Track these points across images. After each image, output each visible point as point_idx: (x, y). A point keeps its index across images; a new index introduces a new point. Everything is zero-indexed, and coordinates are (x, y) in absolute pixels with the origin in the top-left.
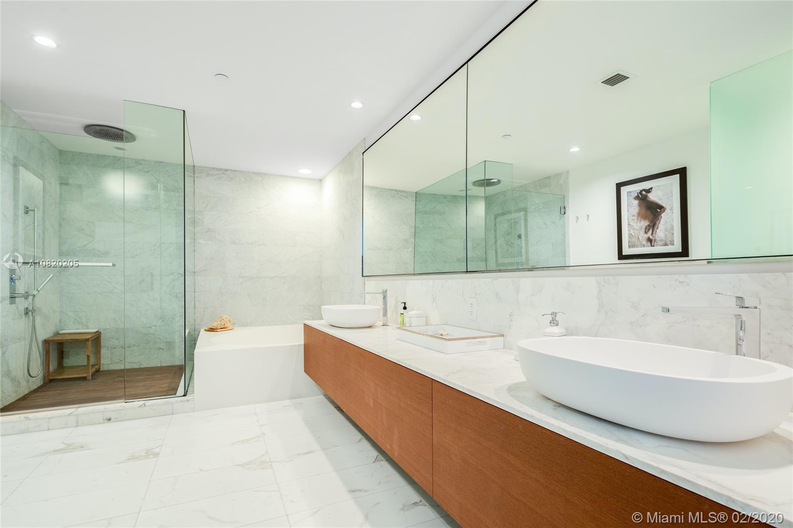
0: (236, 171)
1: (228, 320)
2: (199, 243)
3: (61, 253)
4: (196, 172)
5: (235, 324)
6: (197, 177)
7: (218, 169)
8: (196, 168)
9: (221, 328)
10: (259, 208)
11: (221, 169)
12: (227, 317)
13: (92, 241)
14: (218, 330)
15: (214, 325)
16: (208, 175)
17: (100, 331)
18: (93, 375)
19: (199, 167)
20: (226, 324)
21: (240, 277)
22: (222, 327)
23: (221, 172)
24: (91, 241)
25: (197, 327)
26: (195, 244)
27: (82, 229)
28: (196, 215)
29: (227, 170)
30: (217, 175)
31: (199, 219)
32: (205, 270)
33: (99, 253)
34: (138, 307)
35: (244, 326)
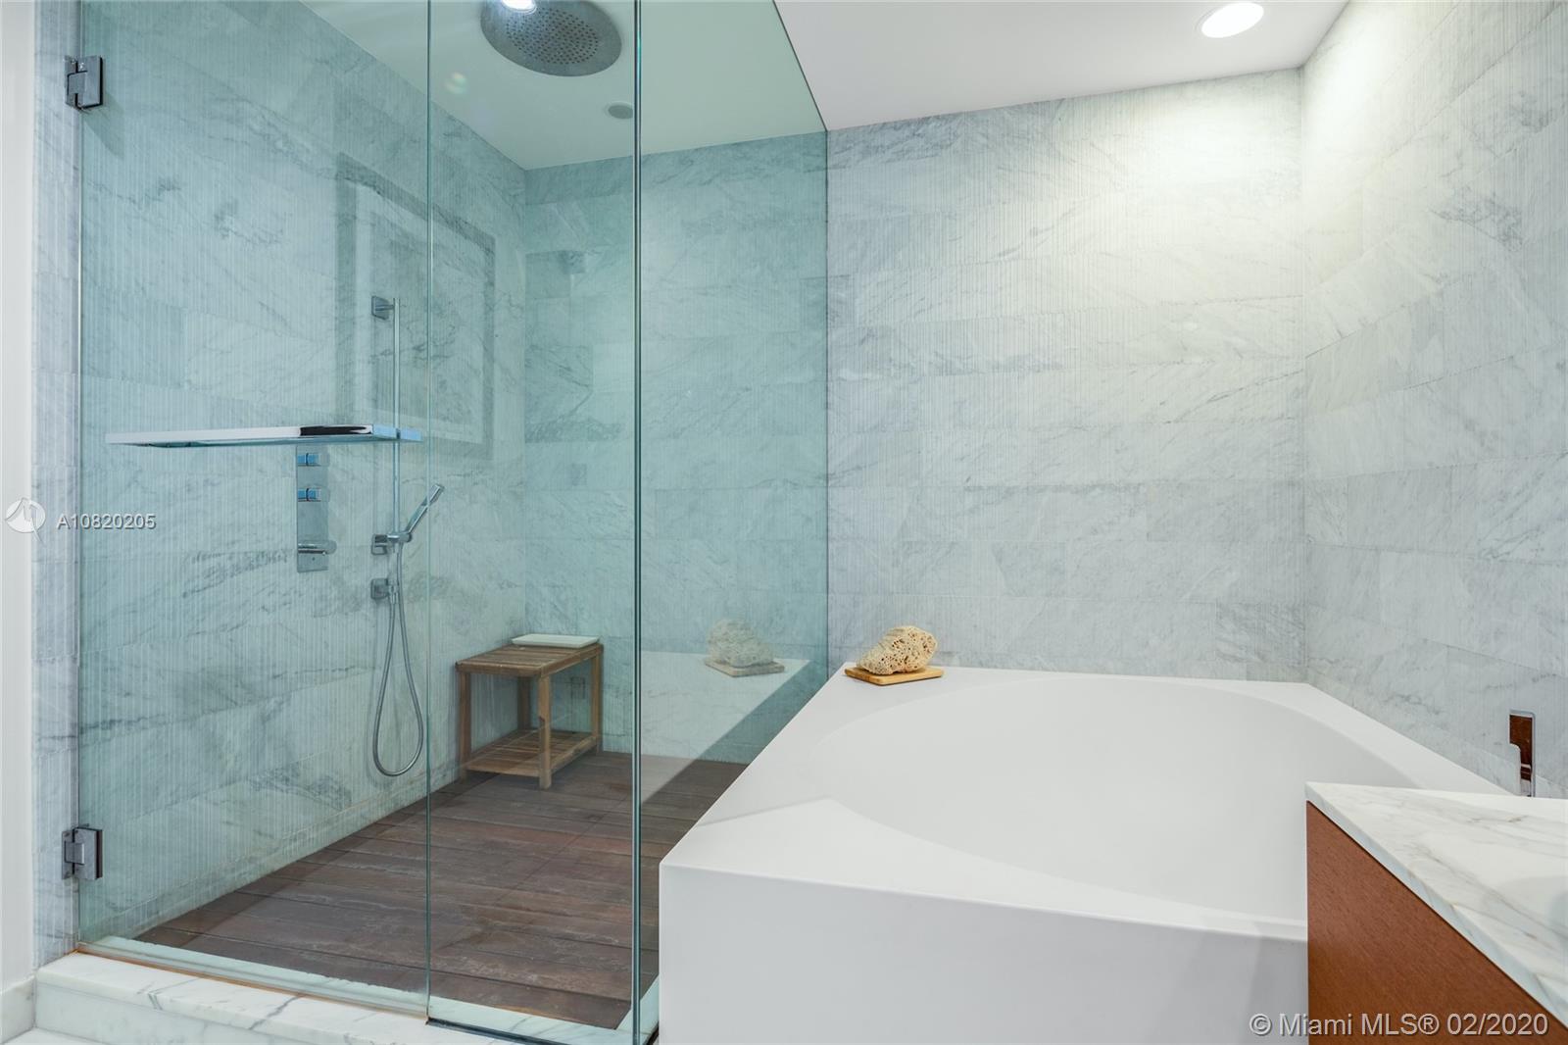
0: (955, 116)
1: (919, 644)
2: (839, 379)
3: (528, 436)
4: (833, 149)
5: (949, 654)
6: (835, 167)
7: (897, 126)
8: (833, 138)
9: (896, 673)
10: (1034, 232)
11: (908, 123)
12: (918, 631)
13: (588, 397)
14: (884, 680)
15: (874, 657)
16: (867, 152)
17: (601, 642)
18: (555, 776)
19: (841, 132)
20: (911, 658)
21: (968, 489)
22: (898, 669)
23: (907, 132)
24: (584, 396)
25: (833, 653)
26: (830, 385)
27: (569, 369)
28: (831, 291)
29: (925, 120)
30: (894, 144)
31: (840, 302)
32: (859, 468)
33: (600, 430)
34: (685, 580)
35: (981, 665)
